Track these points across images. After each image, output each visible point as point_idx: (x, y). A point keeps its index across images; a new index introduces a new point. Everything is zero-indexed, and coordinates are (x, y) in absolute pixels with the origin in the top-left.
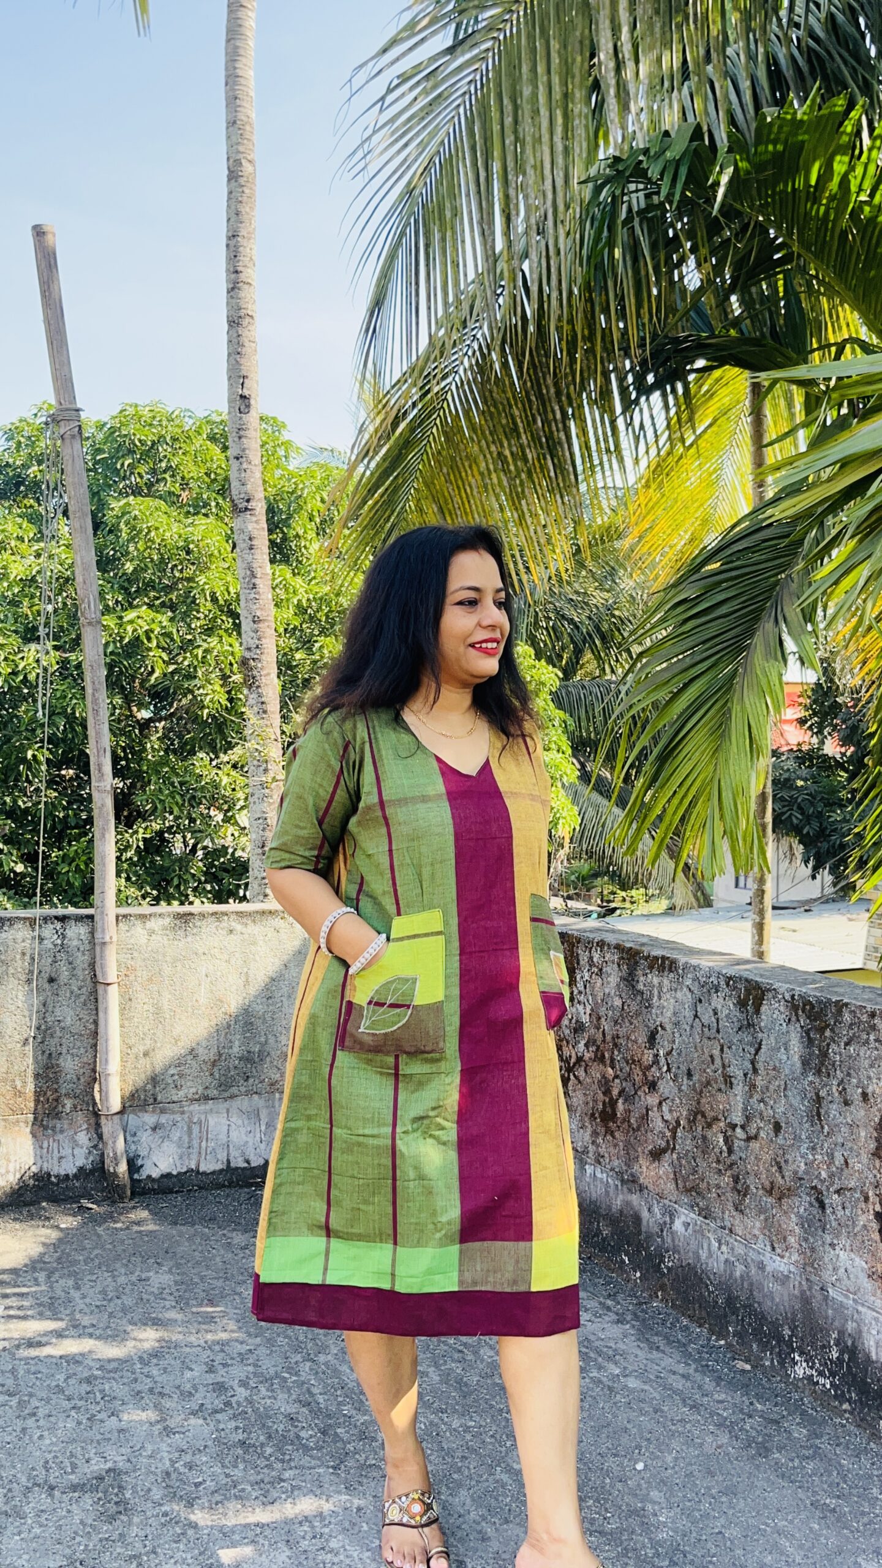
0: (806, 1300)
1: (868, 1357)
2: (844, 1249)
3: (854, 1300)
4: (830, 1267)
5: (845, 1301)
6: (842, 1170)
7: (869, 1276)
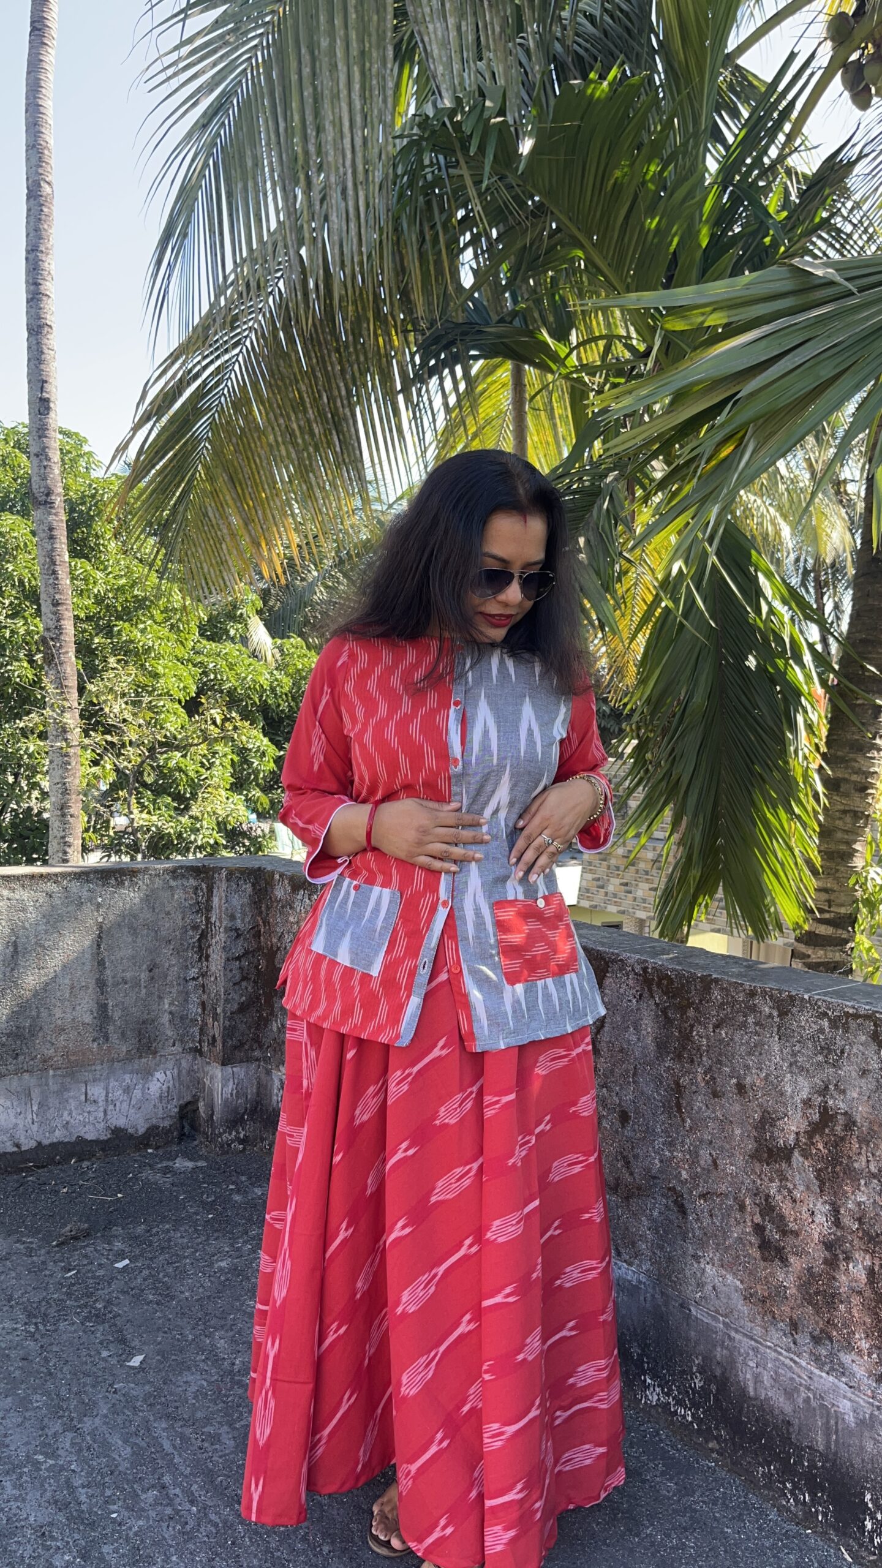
0: (660, 1317)
1: (743, 1391)
2: (711, 1262)
3: (724, 1323)
4: (693, 1281)
5: (713, 1323)
6: (709, 1171)
7: (745, 1299)
